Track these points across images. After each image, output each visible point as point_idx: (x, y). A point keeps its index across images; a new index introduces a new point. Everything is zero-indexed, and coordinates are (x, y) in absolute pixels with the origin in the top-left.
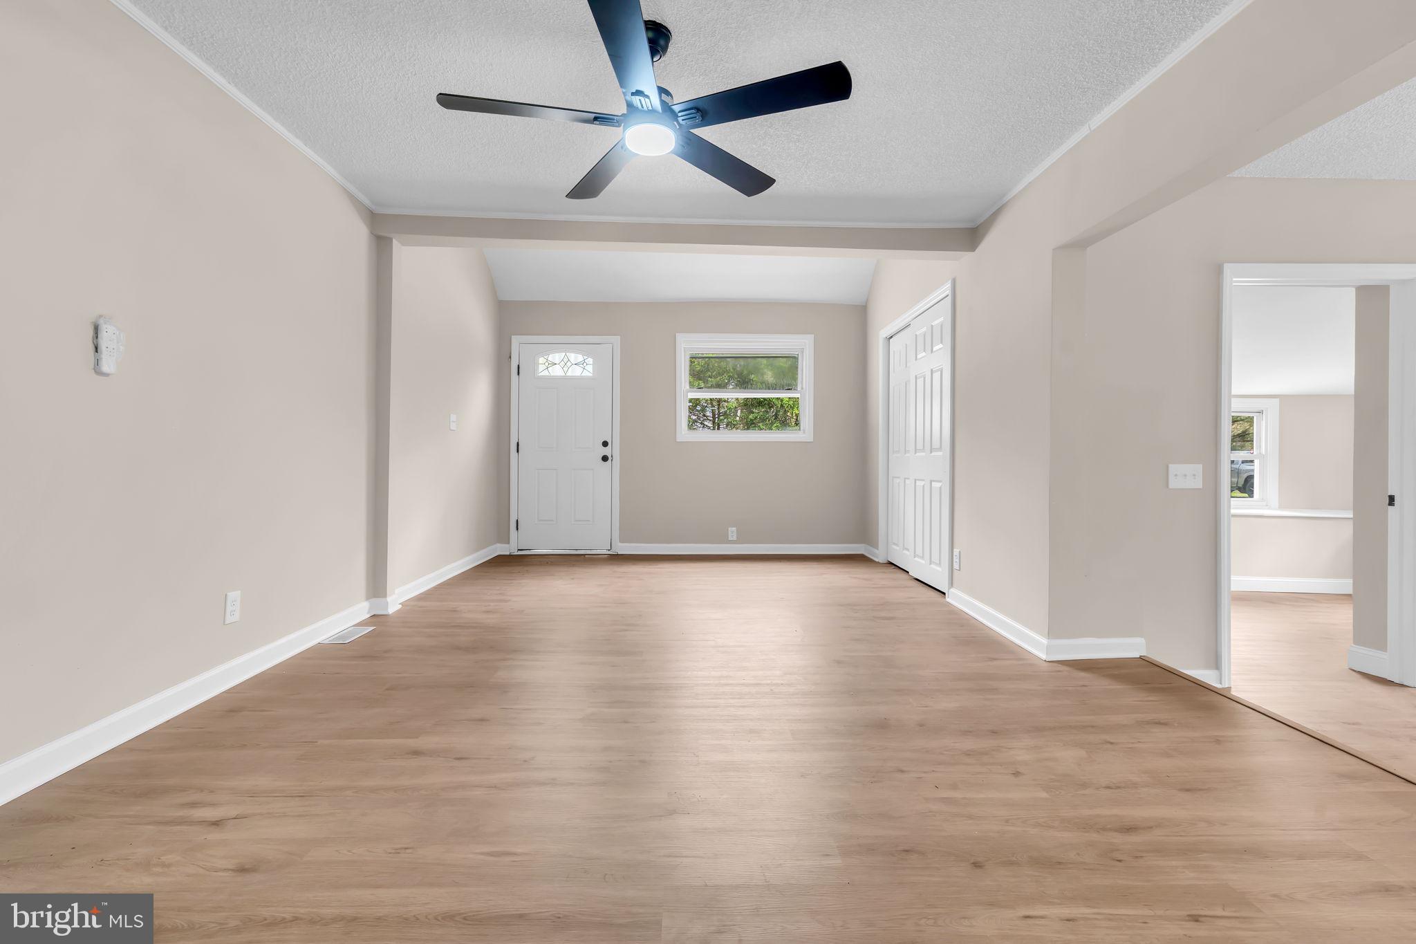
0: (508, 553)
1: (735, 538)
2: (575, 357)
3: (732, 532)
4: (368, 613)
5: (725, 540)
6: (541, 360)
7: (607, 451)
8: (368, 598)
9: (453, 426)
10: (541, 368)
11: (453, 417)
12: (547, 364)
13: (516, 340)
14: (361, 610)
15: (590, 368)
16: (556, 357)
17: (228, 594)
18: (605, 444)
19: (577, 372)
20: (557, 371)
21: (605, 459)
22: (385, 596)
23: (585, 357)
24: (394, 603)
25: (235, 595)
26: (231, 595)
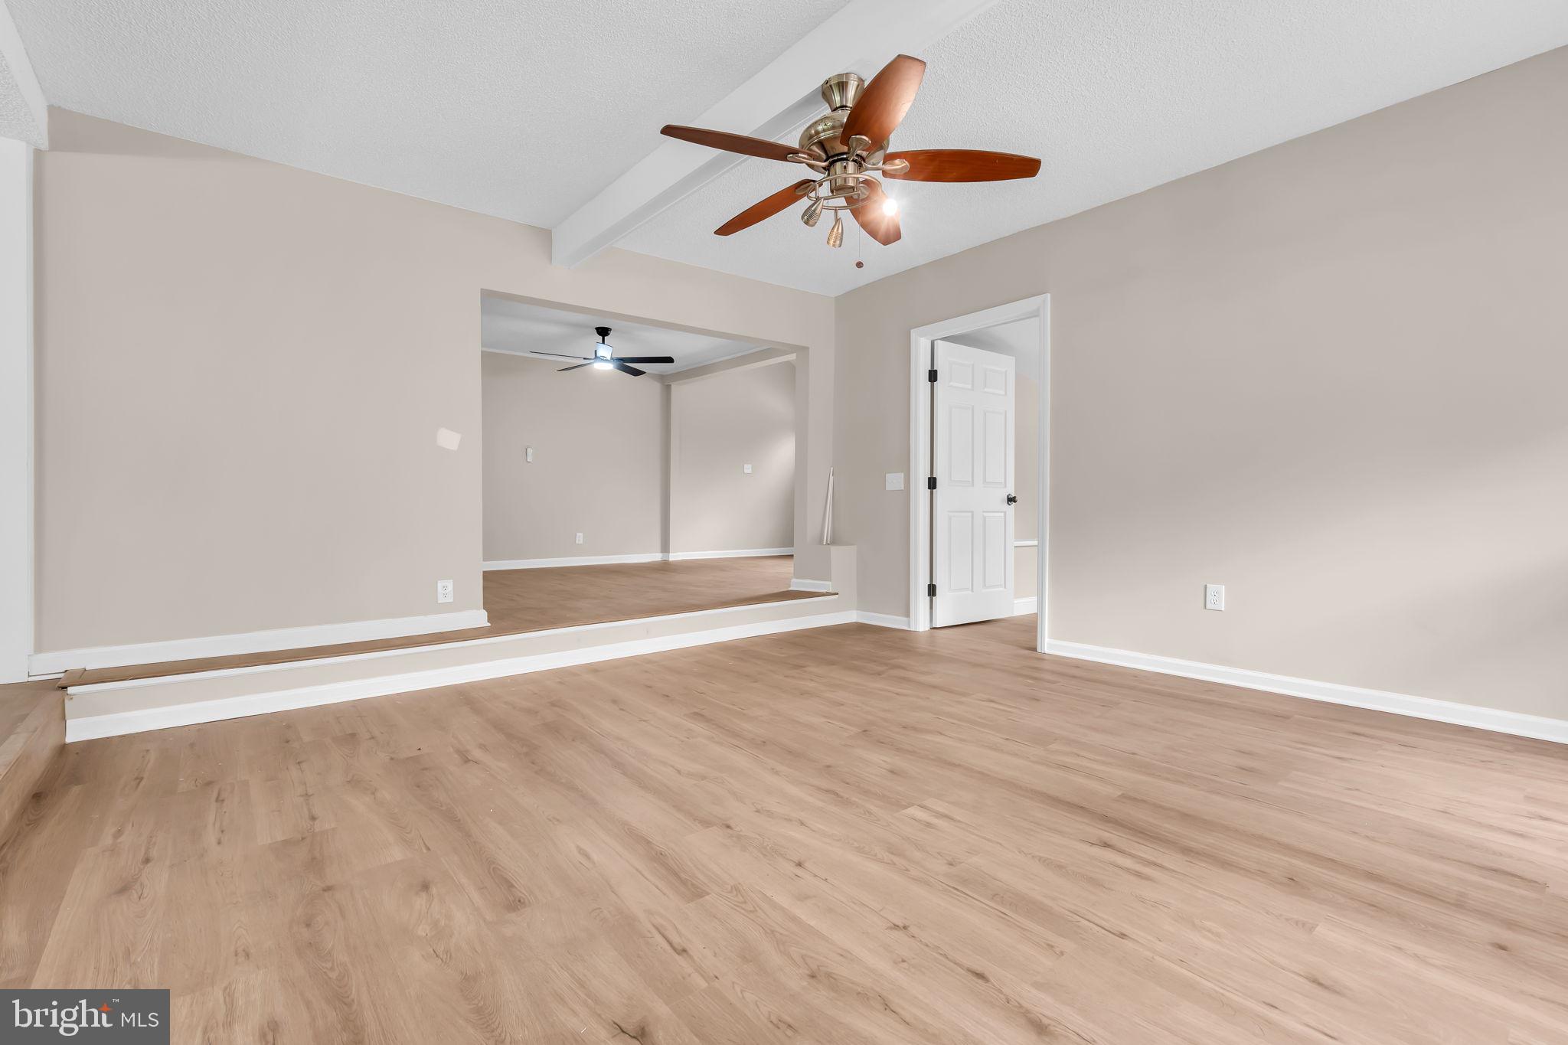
26: (578, 534)
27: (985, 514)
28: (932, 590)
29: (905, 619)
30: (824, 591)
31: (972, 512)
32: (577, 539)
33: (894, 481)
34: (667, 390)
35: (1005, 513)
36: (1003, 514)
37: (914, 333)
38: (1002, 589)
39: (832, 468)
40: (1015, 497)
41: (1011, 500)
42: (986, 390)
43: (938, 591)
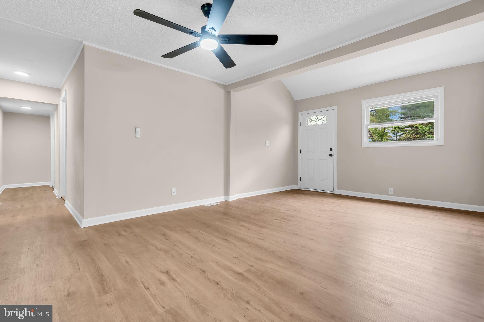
0: (297, 189)
1: (392, 193)
2: (320, 117)
3: (391, 190)
4: (224, 199)
5: (387, 194)
6: (309, 119)
7: (331, 152)
8: (224, 195)
9: (267, 145)
10: (308, 122)
11: (267, 142)
12: (310, 121)
13: (300, 114)
14: (221, 199)
15: (326, 120)
16: (313, 118)
17: (172, 188)
18: (331, 149)
19: (320, 122)
20: (313, 123)
21: (331, 155)
22: (229, 195)
23: (324, 116)
24: (232, 198)
25: (175, 189)
26: (173, 189)
32: (173, 192)
34: (228, 94)
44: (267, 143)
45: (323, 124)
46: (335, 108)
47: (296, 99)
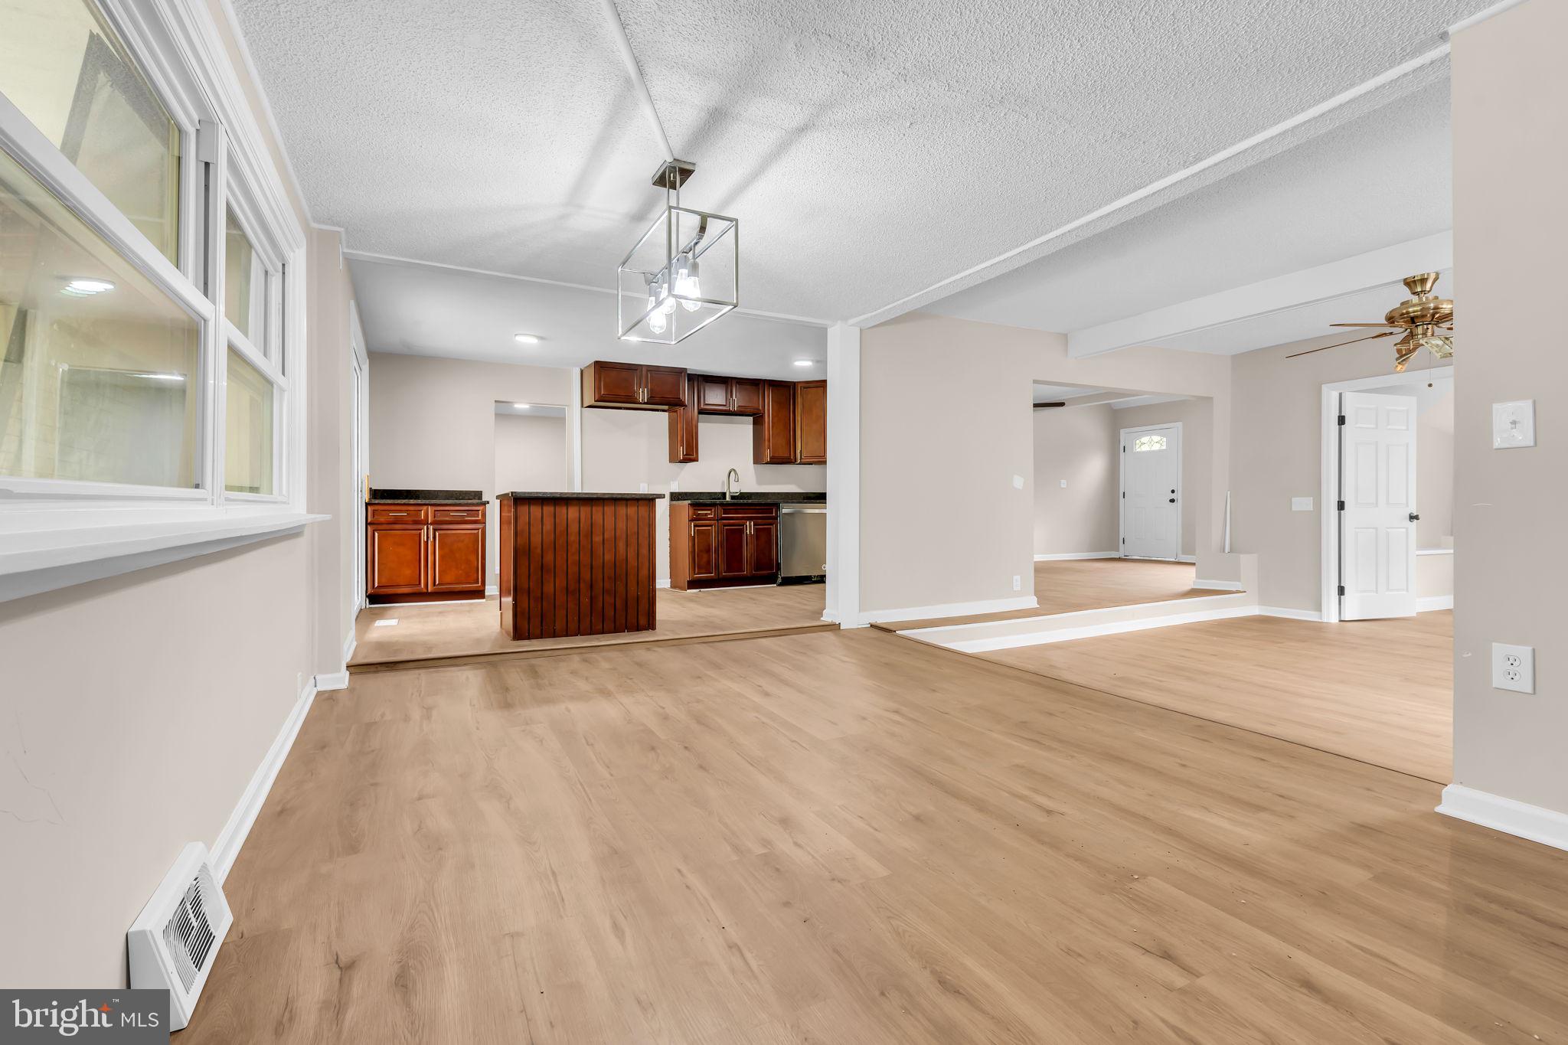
2: (1156, 438)
6: (1137, 442)
7: (1173, 496)
9: (1062, 486)
10: (1137, 446)
12: (1140, 444)
13: (1122, 431)
15: (1164, 444)
16: (1145, 439)
18: (1173, 491)
19: (1156, 447)
20: (1145, 448)
21: (1172, 501)
23: (1161, 438)
27: (1388, 530)
28: (1341, 591)
29: (1317, 613)
30: (1234, 589)
31: (1376, 529)
33: (1302, 504)
35: (1407, 529)
36: (1404, 530)
37: (1324, 388)
38: (1404, 592)
39: (1229, 493)
40: (1417, 516)
41: (1413, 518)
42: (1389, 427)
43: (1346, 591)
44: (1064, 484)
45: (1160, 451)
46: (1179, 424)
47: (1115, 408)
